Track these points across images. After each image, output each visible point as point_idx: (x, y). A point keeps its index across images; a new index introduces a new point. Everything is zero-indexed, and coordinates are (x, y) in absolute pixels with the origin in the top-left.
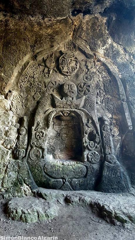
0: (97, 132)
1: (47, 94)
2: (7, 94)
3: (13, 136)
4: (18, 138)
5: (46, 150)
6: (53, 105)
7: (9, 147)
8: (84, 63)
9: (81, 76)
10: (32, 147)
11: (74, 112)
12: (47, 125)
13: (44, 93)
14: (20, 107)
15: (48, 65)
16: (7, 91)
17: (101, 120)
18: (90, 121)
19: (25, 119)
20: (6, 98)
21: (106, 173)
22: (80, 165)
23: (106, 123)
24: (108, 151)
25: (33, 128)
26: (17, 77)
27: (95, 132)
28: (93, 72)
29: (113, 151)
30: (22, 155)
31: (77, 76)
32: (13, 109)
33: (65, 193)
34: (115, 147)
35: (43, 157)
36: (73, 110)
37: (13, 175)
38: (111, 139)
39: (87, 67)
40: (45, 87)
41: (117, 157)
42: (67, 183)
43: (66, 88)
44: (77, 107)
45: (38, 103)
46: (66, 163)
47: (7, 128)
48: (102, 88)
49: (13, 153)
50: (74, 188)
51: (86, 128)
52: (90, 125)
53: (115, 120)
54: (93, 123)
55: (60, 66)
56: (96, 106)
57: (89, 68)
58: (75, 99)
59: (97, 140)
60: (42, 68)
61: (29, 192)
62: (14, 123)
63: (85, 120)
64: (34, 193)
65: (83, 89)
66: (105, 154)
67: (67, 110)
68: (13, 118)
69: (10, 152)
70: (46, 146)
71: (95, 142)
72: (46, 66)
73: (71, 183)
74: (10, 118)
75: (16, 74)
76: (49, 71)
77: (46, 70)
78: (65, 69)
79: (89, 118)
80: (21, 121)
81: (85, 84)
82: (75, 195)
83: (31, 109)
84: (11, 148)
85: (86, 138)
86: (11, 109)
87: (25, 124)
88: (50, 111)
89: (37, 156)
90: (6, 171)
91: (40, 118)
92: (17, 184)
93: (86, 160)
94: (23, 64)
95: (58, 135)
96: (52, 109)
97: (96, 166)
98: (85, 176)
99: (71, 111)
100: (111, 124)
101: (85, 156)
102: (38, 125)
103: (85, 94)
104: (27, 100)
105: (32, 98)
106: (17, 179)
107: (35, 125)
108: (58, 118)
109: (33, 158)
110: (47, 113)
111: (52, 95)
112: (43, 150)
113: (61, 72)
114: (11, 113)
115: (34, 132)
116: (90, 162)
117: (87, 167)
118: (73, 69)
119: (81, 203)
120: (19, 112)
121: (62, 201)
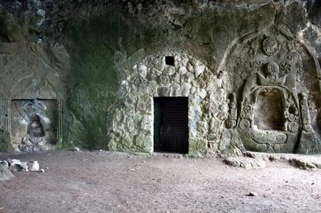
0: (297, 106)
1: (252, 74)
2: (219, 74)
3: (226, 109)
4: (229, 111)
5: (253, 121)
6: (259, 83)
7: (222, 118)
8: (285, 44)
9: (283, 56)
10: (241, 119)
11: (277, 89)
12: (253, 100)
13: (250, 72)
14: (229, 84)
15: (253, 47)
16: (218, 72)
17: (300, 96)
18: (291, 97)
19: (234, 95)
20: (218, 77)
21: (302, 139)
22: (281, 133)
23: (305, 98)
24: (305, 122)
25: (242, 103)
26: (226, 59)
27: (295, 106)
28: (294, 53)
29: (310, 121)
30: (234, 124)
31: (279, 56)
32: (224, 87)
33: (269, 155)
34: (312, 118)
35: (251, 127)
36: (276, 87)
37: (227, 140)
38: (308, 111)
39: (288, 48)
40: (251, 67)
41: (313, 126)
42: (270, 147)
43: (269, 67)
44: (279, 84)
45: (245, 81)
46: (270, 132)
47: (220, 103)
48: (302, 66)
49: (226, 123)
50: (276, 151)
51: (287, 103)
52: (290, 100)
53: (313, 95)
54: (293, 98)
55: (264, 49)
56: (296, 83)
57: (290, 48)
58: (277, 77)
59: (297, 113)
60: (247, 49)
61: (240, 153)
62: (225, 99)
63: (286, 96)
64: (244, 154)
65: (285, 69)
66: (303, 125)
67: (270, 87)
68: (224, 95)
69: (223, 122)
70: (252, 118)
71: (295, 114)
72: (251, 48)
73: (273, 148)
74: (222, 95)
75: (225, 56)
76: (254, 52)
77: (251, 51)
78: (269, 51)
79: (290, 94)
80: (230, 97)
81: (286, 63)
82: (277, 156)
83: (238, 86)
84: (224, 119)
85: (287, 112)
86: (222, 87)
87: (235, 100)
88: (256, 88)
89: (246, 126)
90: (221, 137)
91: (247, 95)
92: (231, 147)
93: (286, 129)
94: (231, 47)
95: (262, 108)
96: (257, 87)
97: (295, 135)
98: (286, 142)
99: (274, 89)
100: (309, 99)
101: (286, 126)
102: (246, 100)
103: (286, 73)
104: (235, 78)
105: (239, 77)
106: (231, 144)
107: (244, 100)
108: (262, 94)
109: (243, 127)
110: (253, 90)
111: (257, 74)
112: (251, 121)
113: (264, 53)
114: (222, 90)
115: (242, 107)
116: (290, 131)
117: (287, 135)
118: (275, 50)
119: (282, 160)
120: (229, 89)
121: (267, 159)
